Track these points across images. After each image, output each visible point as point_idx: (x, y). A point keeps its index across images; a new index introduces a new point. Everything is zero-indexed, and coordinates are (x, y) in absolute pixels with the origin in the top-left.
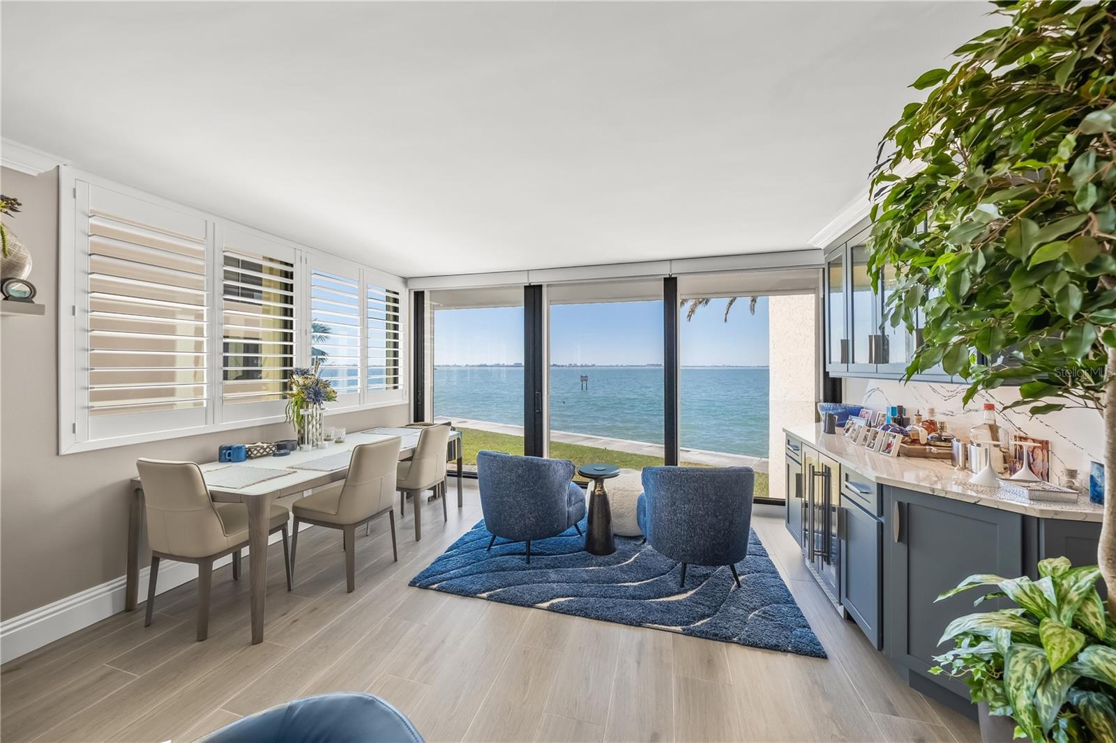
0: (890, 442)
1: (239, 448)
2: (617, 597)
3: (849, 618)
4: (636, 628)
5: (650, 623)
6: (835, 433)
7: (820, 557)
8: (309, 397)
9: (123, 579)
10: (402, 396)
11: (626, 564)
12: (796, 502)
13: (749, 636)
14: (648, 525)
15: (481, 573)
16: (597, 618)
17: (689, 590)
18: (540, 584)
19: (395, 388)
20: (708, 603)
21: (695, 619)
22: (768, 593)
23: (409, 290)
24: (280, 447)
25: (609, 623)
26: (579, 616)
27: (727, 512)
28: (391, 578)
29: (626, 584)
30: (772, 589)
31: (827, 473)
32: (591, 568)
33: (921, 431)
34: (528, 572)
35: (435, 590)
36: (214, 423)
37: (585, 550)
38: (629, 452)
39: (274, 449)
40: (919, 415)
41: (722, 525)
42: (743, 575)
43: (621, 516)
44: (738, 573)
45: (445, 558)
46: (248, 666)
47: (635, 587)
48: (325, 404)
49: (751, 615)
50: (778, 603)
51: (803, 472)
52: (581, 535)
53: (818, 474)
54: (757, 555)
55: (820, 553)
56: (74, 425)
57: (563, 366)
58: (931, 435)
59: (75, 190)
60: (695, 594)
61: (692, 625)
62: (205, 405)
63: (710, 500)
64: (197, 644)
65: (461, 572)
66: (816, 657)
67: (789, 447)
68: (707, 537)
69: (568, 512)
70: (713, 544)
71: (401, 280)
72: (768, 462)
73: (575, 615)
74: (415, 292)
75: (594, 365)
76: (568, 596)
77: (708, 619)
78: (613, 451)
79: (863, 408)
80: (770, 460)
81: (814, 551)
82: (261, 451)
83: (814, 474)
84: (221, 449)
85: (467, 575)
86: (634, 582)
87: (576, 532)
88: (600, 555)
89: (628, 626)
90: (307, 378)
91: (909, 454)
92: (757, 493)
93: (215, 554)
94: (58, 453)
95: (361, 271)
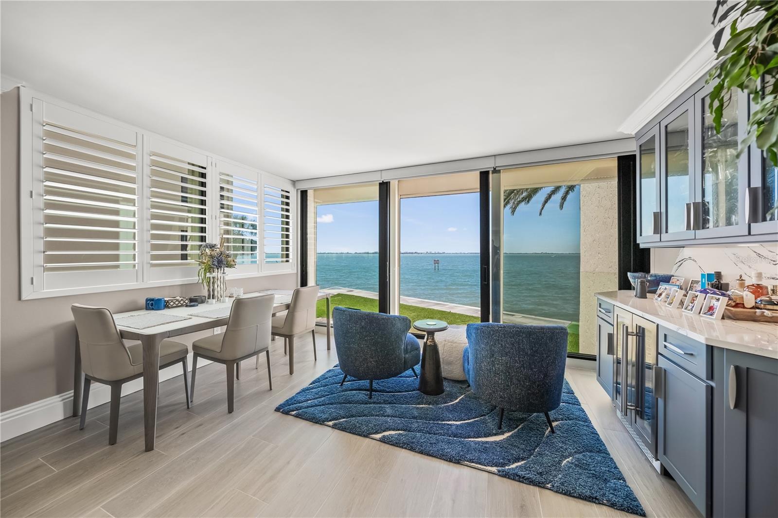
0: (712, 305)
1: (159, 300)
2: (441, 434)
3: (665, 473)
4: (455, 465)
5: (468, 461)
6: (646, 298)
7: (633, 412)
8: (213, 264)
9: (71, 393)
10: (292, 268)
11: (451, 405)
12: (607, 360)
13: (562, 484)
14: (471, 373)
15: (332, 404)
16: (421, 452)
17: (506, 432)
18: (377, 417)
20: (523, 446)
21: (510, 462)
22: (581, 441)
23: (297, 190)
24: (191, 300)
25: (430, 458)
26: (406, 448)
27: (542, 366)
28: (264, 403)
29: (450, 423)
30: (585, 437)
31: (641, 333)
32: (421, 406)
33: (747, 295)
34: (368, 406)
35: (293, 416)
36: (143, 282)
37: (418, 390)
38: (468, 314)
39: (187, 302)
40: (742, 280)
41: (536, 377)
42: (557, 421)
43: (450, 363)
44: (551, 419)
45: (307, 390)
46: (134, 470)
47: (457, 426)
48: (227, 270)
49: (565, 462)
50: (591, 451)
51: (615, 332)
52: (417, 377)
53: (632, 334)
54: (570, 403)
55: (633, 408)
56: (32, 279)
57: (422, 253)
58: (759, 299)
59: (31, 106)
60: (511, 436)
61: (507, 467)
62: (136, 268)
63: (526, 353)
64: (108, 447)
65: (317, 403)
66: (634, 513)
67: (601, 309)
68: (523, 386)
69: (404, 358)
70: (528, 394)
71: (290, 182)
72: (578, 326)
73: (402, 447)
74: (301, 191)
75: (444, 253)
76: (399, 430)
77: (523, 462)
78: (455, 314)
79: (673, 276)
80: (580, 323)
81: (627, 405)
82: (177, 303)
83: (627, 334)
84: (147, 300)
85: (320, 405)
86: (457, 421)
87: (413, 374)
88: (430, 395)
89: (448, 463)
90: (214, 250)
91: (735, 318)
92: (569, 349)
93: (124, 379)
94: (20, 298)
95: (259, 174)
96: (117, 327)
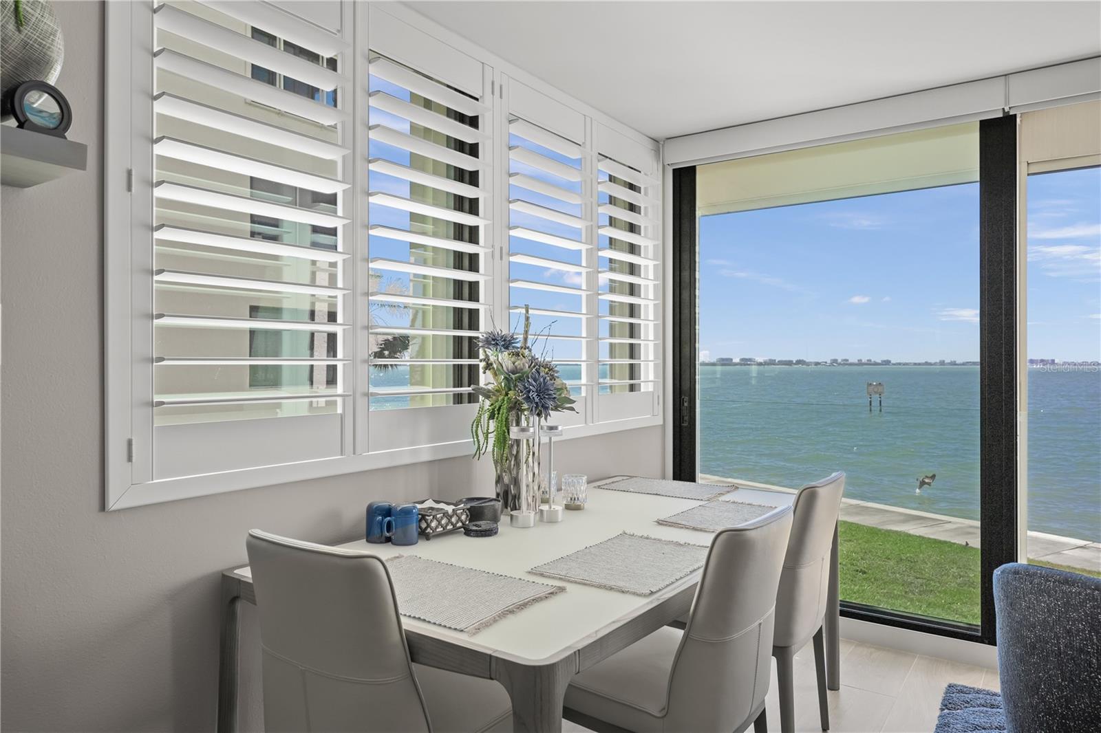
1: (406, 512)
19: (632, 388)
23: (664, 167)
24: (475, 514)
36: (354, 453)
39: (463, 517)
48: (555, 417)
56: (130, 443)
62: (339, 411)
71: (649, 144)
74: (676, 170)
82: (444, 521)
84: (372, 512)
90: (514, 356)
94: (103, 506)
95: (588, 120)
96: (403, 620)
